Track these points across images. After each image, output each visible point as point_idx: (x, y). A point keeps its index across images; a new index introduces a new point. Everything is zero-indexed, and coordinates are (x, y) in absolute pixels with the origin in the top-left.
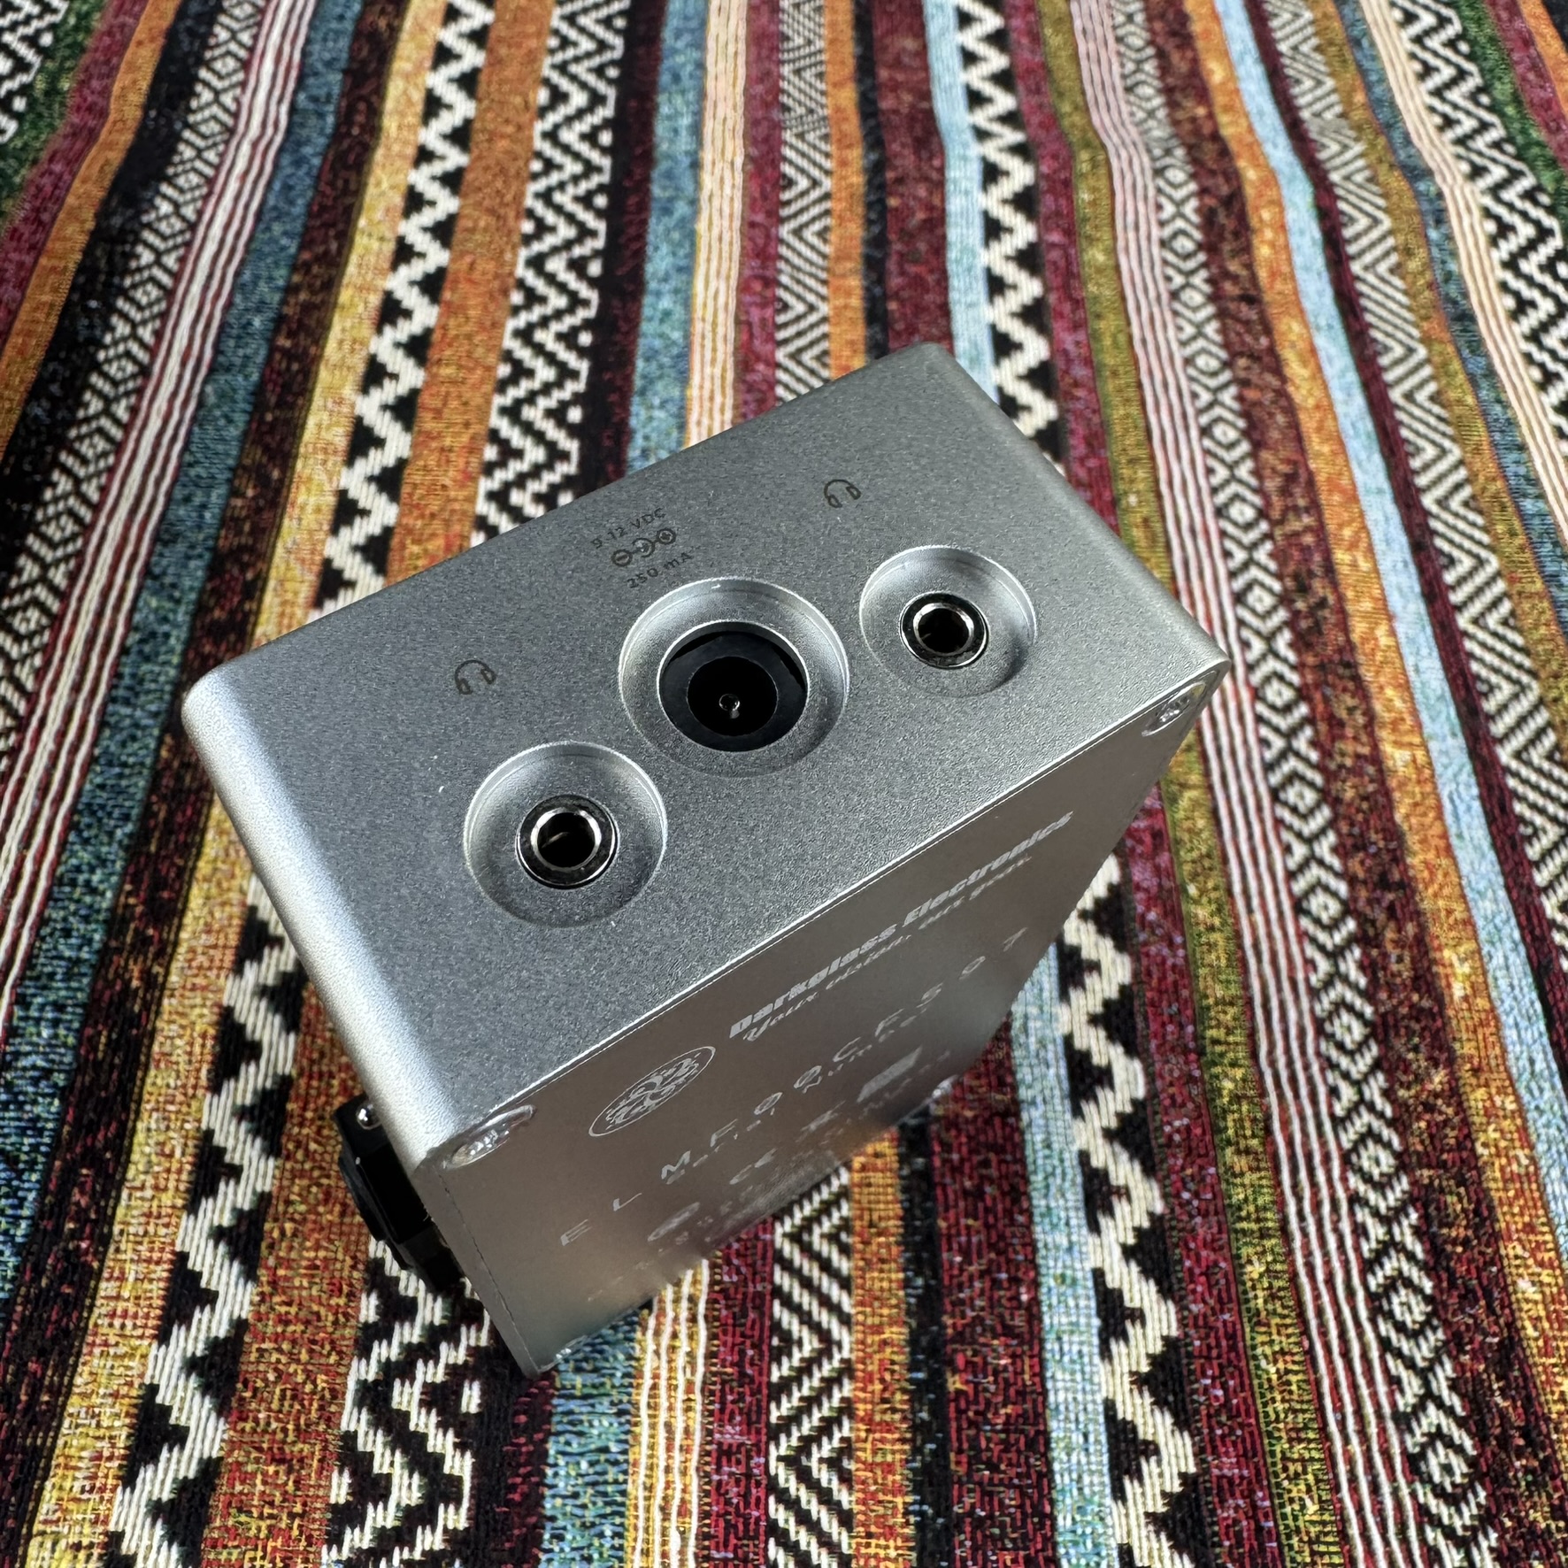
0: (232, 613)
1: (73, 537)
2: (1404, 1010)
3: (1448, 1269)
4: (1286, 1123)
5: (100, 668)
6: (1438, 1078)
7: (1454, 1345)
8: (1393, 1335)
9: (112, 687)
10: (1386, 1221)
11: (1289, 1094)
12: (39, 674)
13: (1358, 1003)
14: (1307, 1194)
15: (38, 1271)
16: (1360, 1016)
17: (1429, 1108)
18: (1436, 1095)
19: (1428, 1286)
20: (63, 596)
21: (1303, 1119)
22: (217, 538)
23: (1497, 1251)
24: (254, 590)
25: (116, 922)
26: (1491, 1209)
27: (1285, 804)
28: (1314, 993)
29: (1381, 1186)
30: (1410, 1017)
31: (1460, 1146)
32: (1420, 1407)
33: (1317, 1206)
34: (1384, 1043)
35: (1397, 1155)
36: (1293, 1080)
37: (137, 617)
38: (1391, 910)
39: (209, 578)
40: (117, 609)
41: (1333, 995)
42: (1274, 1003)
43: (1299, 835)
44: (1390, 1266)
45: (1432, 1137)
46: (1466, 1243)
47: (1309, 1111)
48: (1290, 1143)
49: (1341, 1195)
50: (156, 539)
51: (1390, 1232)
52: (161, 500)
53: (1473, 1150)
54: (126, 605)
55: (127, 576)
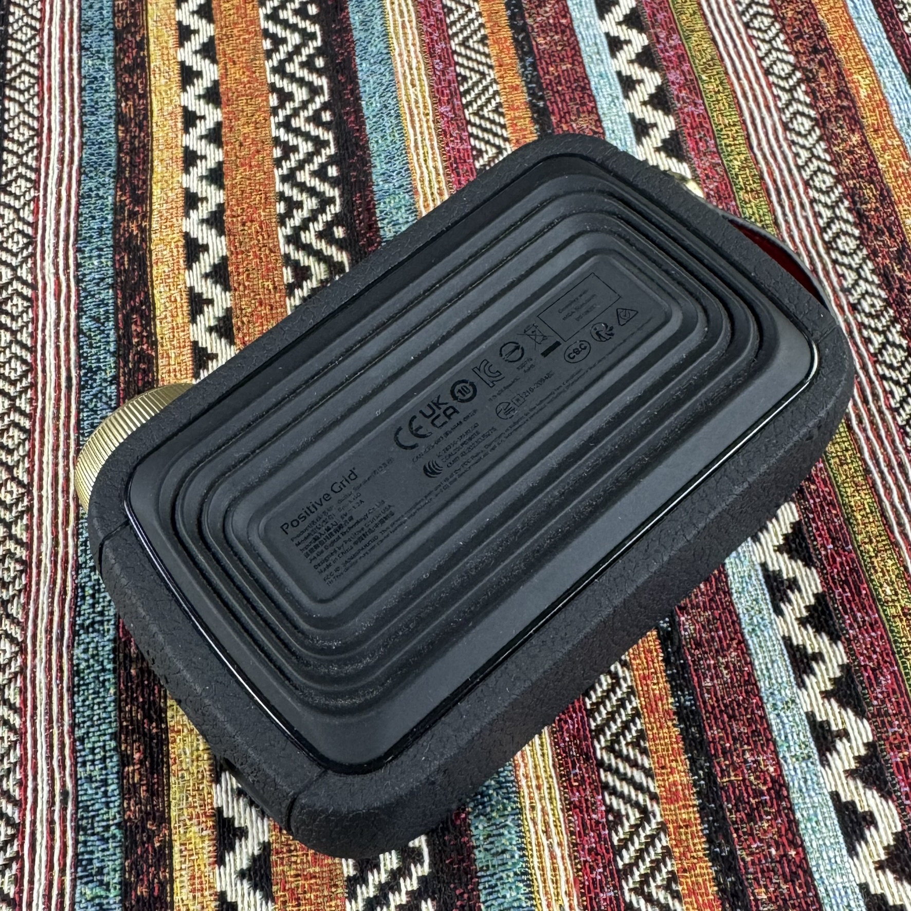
0: (135, 59)
1: (33, 37)
2: (833, 109)
3: (867, 223)
4: (771, 174)
5: (72, 100)
6: (855, 139)
7: (874, 253)
8: (839, 258)
9: (82, 108)
10: (832, 208)
11: (771, 160)
12: (40, 107)
13: (806, 110)
14: (786, 204)
15: (126, 363)
16: (808, 117)
17: (851, 152)
18: (854, 146)
19: (857, 232)
20: (39, 67)
21: (780, 170)
22: (114, 23)
23: (894, 210)
24: (142, 45)
25: (117, 209)
26: (888, 191)
27: (754, 28)
28: (781, 111)
29: (827, 193)
30: (837, 111)
31: (869, 166)
32: (856, 283)
33: (793, 208)
34: (823, 127)
35: (834, 177)
36: (773, 154)
37: (83, 71)
38: (821, 63)
39: (117, 45)
40: (71, 69)
41: (791, 110)
42: (758, 121)
43: (763, 41)
44: (835, 228)
45: (853, 165)
46: (876, 210)
47: (783, 166)
48: (774, 181)
49: (806, 201)
50: (80, 30)
51: (834, 212)
52: (76, 10)
53: (877, 167)
54: (76, 66)
55: (71, 51)
